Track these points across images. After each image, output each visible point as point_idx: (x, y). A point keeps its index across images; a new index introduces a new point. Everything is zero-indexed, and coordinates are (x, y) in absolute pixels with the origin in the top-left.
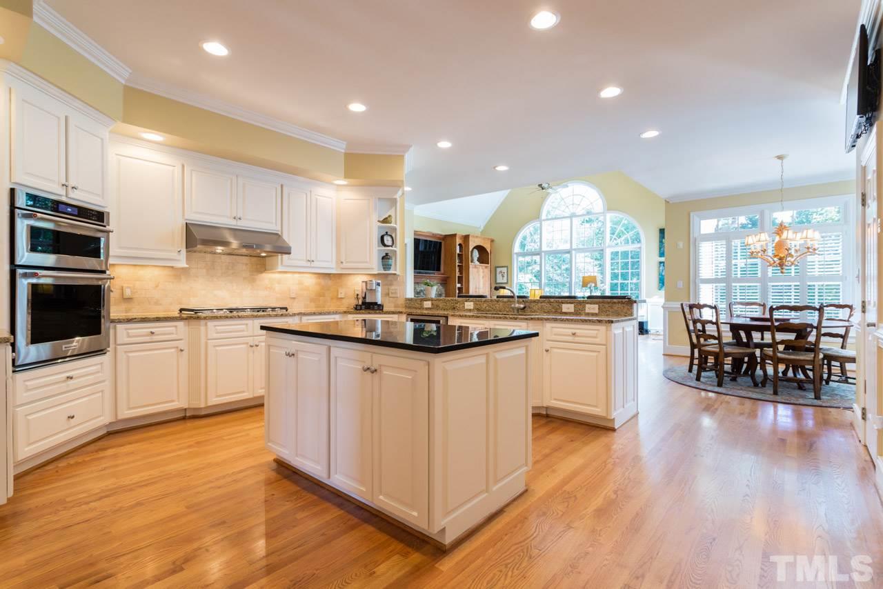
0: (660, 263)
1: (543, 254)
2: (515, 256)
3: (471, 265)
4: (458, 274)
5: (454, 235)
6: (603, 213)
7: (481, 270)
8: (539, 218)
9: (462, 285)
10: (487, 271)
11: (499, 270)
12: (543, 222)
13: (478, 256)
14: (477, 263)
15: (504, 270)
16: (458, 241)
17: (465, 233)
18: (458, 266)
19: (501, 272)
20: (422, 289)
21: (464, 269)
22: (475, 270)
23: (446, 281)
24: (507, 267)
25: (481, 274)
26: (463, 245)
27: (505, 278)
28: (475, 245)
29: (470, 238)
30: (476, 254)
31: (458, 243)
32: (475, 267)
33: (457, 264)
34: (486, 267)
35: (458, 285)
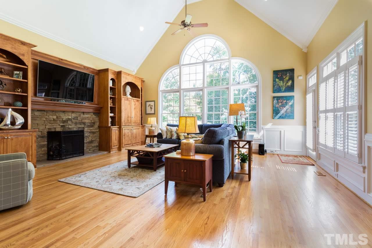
0: (274, 97)
1: (182, 91)
2: (160, 93)
3: (123, 98)
4: (110, 104)
5: (106, 70)
6: (229, 59)
7: (133, 103)
8: (179, 64)
9: (115, 114)
10: (138, 104)
11: (148, 104)
12: (182, 67)
13: (130, 91)
14: (129, 96)
15: (152, 103)
16: (111, 76)
17: (117, 70)
18: (111, 98)
19: (150, 105)
20: (70, 117)
21: (116, 101)
22: (127, 102)
23: (99, 110)
24: (154, 101)
25: (133, 107)
26: (116, 80)
27: (153, 110)
28: (127, 81)
29: (123, 75)
30: (128, 89)
31: (110, 78)
32: (127, 99)
33: (109, 96)
34: (138, 101)
35: (112, 115)
